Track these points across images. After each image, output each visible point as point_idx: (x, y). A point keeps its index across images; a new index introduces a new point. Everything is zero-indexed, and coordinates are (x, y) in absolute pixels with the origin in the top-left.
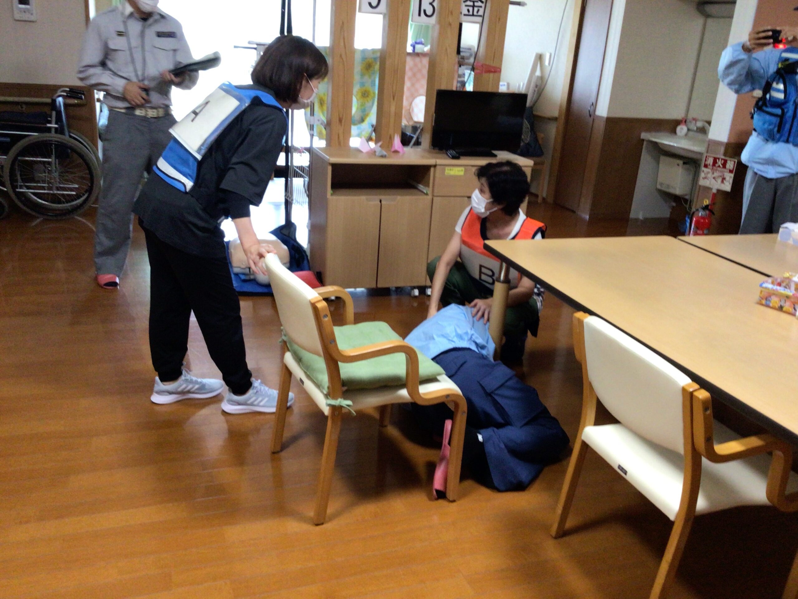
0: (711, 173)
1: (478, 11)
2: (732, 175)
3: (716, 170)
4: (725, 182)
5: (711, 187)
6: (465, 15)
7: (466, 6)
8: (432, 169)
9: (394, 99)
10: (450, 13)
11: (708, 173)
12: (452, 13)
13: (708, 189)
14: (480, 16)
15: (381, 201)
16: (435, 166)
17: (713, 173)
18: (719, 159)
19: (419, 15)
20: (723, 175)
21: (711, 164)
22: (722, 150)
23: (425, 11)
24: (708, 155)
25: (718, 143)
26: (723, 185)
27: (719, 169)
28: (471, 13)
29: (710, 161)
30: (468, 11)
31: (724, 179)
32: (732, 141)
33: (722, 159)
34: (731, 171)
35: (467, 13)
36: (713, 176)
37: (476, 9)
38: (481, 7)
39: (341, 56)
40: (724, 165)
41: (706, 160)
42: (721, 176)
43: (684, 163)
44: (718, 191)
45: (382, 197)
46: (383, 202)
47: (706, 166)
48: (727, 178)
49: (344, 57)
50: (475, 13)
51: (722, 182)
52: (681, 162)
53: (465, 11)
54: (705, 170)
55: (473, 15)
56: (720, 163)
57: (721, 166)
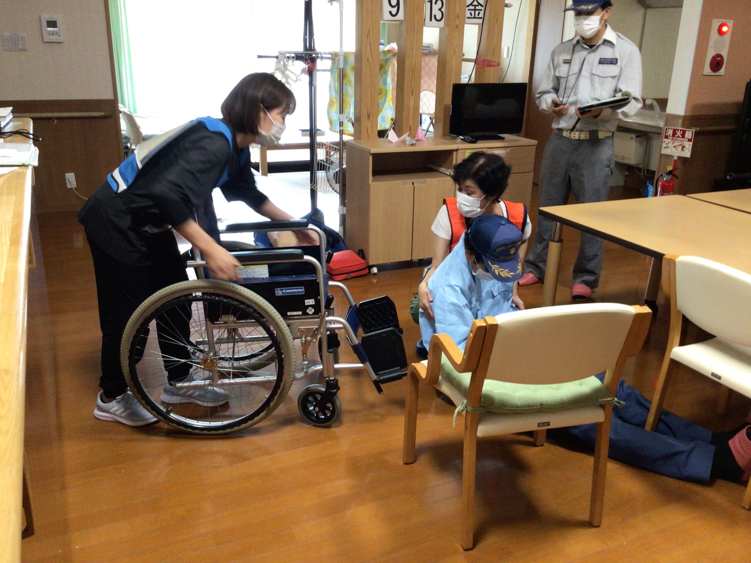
0: (672, 143)
1: (479, 13)
2: (691, 143)
3: (676, 140)
4: (684, 149)
5: (673, 155)
6: (468, 18)
7: (469, 10)
8: (455, 153)
9: (412, 94)
10: (457, 18)
11: (669, 143)
12: (458, 17)
13: (670, 157)
14: (481, 18)
15: (413, 184)
16: (457, 150)
17: (673, 143)
18: (678, 130)
19: (431, 20)
20: (683, 144)
21: (671, 135)
22: (680, 122)
23: (435, 16)
24: (667, 127)
25: (675, 117)
26: (683, 152)
27: (678, 139)
28: (473, 16)
29: (670, 132)
30: (471, 14)
31: (683, 147)
32: (688, 114)
33: (681, 130)
34: (690, 140)
35: (469, 16)
36: (674, 145)
37: (477, 12)
38: (481, 10)
39: (368, 59)
40: (683, 135)
41: (666, 133)
42: (681, 145)
43: (637, 137)
44: (679, 157)
45: (415, 180)
46: (415, 185)
47: (666, 137)
48: (687, 146)
49: (370, 60)
50: (476, 16)
51: (682, 150)
52: (634, 136)
53: (468, 14)
54: (666, 140)
55: (475, 18)
56: (679, 133)
57: (681, 136)
